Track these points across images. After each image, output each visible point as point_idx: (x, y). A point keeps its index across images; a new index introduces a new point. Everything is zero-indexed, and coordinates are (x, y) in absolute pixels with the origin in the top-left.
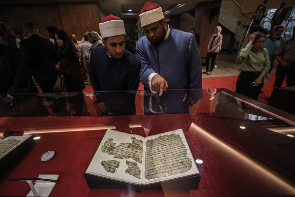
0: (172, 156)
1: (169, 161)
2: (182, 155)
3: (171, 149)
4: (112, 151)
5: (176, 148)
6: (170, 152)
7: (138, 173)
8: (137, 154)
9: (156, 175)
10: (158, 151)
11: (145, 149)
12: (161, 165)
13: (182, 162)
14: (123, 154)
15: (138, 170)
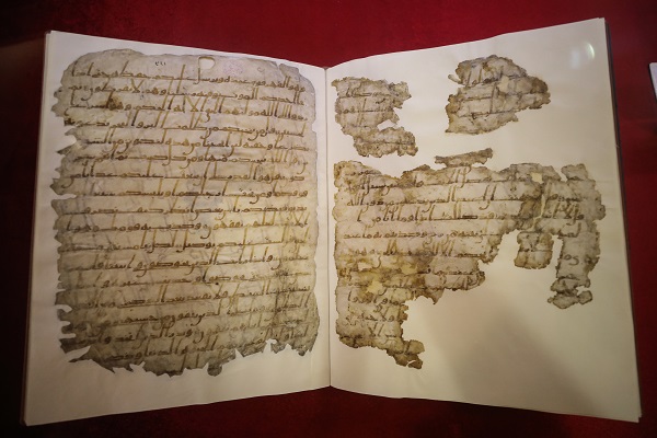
0: (157, 168)
1: (180, 136)
2: (95, 150)
3: (155, 220)
4: (522, 189)
5: (121, 221)
6: (164, 203)
7: (347, 104)
8: (366, 220)
9: (259, 77)
10: (238, 235)
11: (321, 273)
12: (227, 121)
13: (111, 105)
14: (442, 192)
15: (350, 117)
